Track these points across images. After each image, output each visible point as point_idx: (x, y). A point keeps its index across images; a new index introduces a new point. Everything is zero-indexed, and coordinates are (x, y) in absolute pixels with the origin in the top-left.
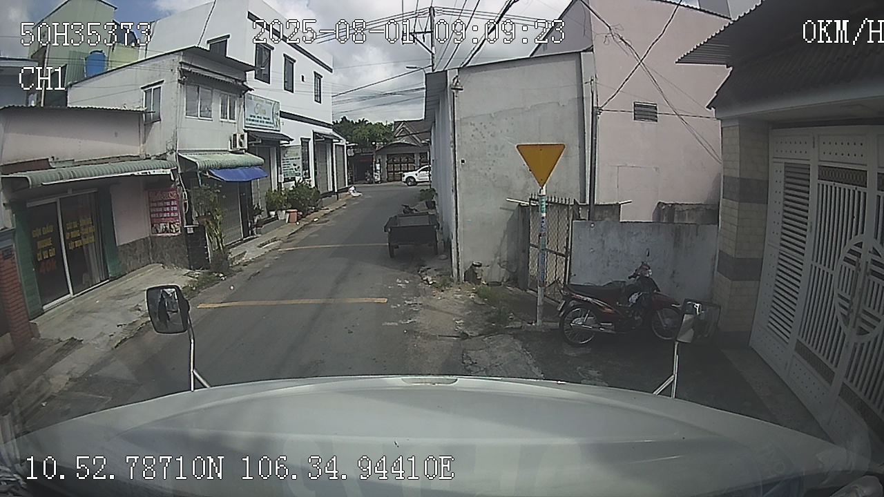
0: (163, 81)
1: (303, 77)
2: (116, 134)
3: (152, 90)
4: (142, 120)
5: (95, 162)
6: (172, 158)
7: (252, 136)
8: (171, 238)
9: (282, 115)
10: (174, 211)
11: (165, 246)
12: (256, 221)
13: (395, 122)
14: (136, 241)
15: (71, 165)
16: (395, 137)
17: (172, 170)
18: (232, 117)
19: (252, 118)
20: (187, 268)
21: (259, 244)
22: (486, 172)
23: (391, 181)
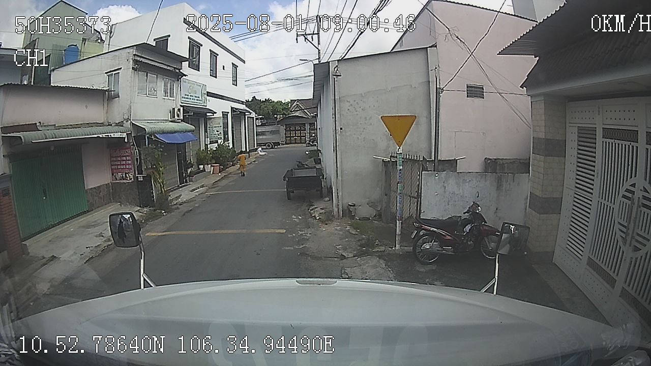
0: (121, 68)
1: (224, 66)
2: (86, 107)
3: (113, 74)
4: (106, 96)
5: (70, 127)
6: (127, 125)
7: (186, 110)
8: (127, 184)
9: (209, 95)
10: (129, 164)
11: (122, 190)
12: (189, 172)
13: (291, 100)
14: (101, 186)
15: (53, 128)
16: (291, 111)
17: (127, 134)
18: (171, 96)
19: (186, 97)
20: (138, 206)
21: (191, 189)
22: (359, 137)
23: (288, 144)
